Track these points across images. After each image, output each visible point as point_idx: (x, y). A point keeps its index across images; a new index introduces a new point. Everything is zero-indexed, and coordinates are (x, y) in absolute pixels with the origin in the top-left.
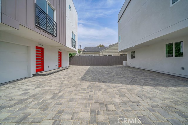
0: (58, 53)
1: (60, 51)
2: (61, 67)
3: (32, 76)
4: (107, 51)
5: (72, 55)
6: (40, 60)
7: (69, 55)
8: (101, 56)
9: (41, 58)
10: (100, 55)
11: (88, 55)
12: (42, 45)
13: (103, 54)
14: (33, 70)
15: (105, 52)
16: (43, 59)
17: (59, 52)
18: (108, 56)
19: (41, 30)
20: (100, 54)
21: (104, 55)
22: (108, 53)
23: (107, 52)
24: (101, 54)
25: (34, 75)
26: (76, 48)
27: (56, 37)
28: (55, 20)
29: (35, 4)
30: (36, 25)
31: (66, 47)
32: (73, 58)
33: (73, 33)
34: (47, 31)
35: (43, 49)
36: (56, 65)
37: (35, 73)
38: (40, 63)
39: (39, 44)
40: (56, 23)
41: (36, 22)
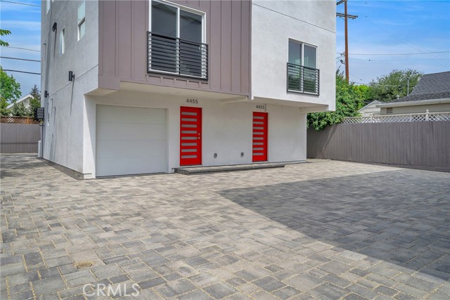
0: (250, 118)
2: (266, 160)
3: (171, 171)
5: (331, 120)
6: (194, 138)
9: (195, 132)
11: (408, 117)
12: (197, 102)
14: (174, 160)
16: (201, 136)
17: (256, 114)
19: (162, 77)
25: (176, 171)
26: (318, 95)
27: (207, 80)
28: (204, 40)
29: (148, 33)
30: (149, 72)
31: (253, 98)
32: (334, 132)
33: (300, 44)
34: (178, 74)
35: (199, 111)
36: (242, 154)
37: (177, 165)
38: (195, 144)
39: (188, 101)
40: (207, 46)
41: (150, 66)
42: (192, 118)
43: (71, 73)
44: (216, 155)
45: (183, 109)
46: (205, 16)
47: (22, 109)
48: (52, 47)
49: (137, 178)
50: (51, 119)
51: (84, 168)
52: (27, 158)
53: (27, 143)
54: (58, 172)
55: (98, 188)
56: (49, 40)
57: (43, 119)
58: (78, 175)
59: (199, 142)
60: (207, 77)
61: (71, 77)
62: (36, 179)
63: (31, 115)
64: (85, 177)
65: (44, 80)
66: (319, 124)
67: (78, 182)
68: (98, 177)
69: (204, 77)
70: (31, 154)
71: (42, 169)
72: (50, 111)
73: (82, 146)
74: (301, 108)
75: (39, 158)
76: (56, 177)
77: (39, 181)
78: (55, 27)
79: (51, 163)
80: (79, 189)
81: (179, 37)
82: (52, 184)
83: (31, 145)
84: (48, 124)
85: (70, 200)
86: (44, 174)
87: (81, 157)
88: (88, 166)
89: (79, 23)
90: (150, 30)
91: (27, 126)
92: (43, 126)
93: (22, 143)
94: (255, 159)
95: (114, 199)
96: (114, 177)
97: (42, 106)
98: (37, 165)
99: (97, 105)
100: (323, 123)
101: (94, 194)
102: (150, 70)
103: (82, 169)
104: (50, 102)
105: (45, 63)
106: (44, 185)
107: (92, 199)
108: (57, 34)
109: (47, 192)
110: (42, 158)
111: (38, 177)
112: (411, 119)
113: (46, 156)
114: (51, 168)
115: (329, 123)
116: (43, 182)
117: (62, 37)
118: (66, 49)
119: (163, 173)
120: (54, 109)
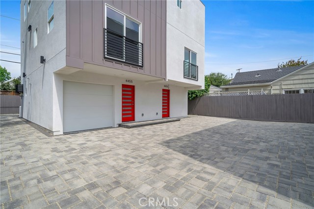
0: (161, 92)
1: (167, 88)
2: (169, 116)
3: (116, 126)
4: (301, 77)
5: (198, 94)
6: (130, 104)
7: (189, 94)
8: (275, 95)
9: (130, 101)
10: (273, 92)
11: (237, 93)
12: (132, 82)
13: (283, 87)
14: (118, 119)
15: (292, 82)
16: (134, 103)
17: (164, 90)
18: (302, 92)
19: (114, 62)
20: (273, 88)
21: (286, 92)
22: (304, 86)
23: (300, 81)
24: (278, 87)
25: (120, 126)
26: (197, 80)
27: (142, 67)
28: (140, 40)
29: (104, 29)
30: (105, 58)
31: (167, 80)
32: (199, 100)
33: (189, 51)
34: (124, 61)
35: (133, 87)
36: (157, 114)
37: (120, 122)
38: (130, 108)
39: (126, 81)
40: (142, 44)
41: (106, 53)
42: (129, 92)
43: (42, 58)
44: (143, 115)
45: (124, 86)
46: (141, 25)
47: (8, 86)
48: (28, 43)
49: (95, 132)
50: (28, 92)
51: (54, 127)
52: (10, 118)
53: (12, 107)
54: (33, 129)
55: (67, 144)
56: (26, 38)
57: (22, 92)
58: (49, 132)
59: (133, 107)
60: (142, 65)
61: (43, 60)
62: (12, 137)
63: (14, 90)
64: (55, 134)
65: (23, 66)
66: (192, 96)
67: (49, 139)
68: (65, 133)
69: (141, 65)
70: (15, 114)
71: (19, 127)
72: (27, 87)
73: (52, 111)
74: (185, 87)
75: (19, 118)
76: (30, 134)
77: (14, 139)
78: (30, 28)
79: (28, 122)
80: (50, 146)
81: (125, 35)
82: (26, 143)
83: (15, 108)
84: (25, 95)
85: (40, 164)
86: (21, 132)
87: (51, 119)
88: (57, 126)
89: (48, 21)
90: (106, 28)
91: (12, 97)
92: (22, 96)
93: (8, 107)
94: (164, 116)
95: (84, 159)
96: (77, 132)
97: (22, 83)
98: (17, 123)
99: (64, 82)
100: (194, 96)
101: (64, 153)
102: (106, 56)
103: (52, 128)
104: (27, 80)
105: (23, 55)
106: (18, 144)
107: (62, 160)
108: (32, 33)
109: (18, 153)
110: (22, 118)
111: (14, 135)
112: (238, 94)
113: (25, 117)
114: (28, 125)
115: (197, 95)
116: (18, 141)
117: (35, 35)
118: (38, 42)
119: (111, 127)
120: (30, 85)
